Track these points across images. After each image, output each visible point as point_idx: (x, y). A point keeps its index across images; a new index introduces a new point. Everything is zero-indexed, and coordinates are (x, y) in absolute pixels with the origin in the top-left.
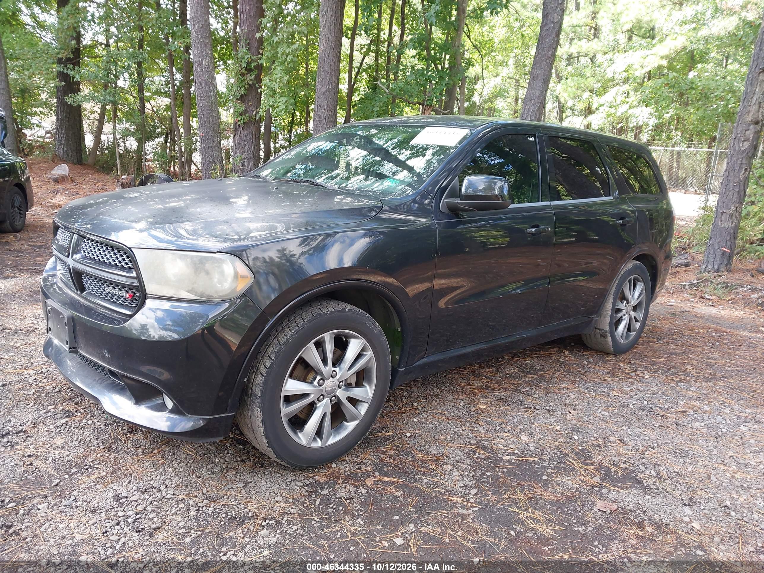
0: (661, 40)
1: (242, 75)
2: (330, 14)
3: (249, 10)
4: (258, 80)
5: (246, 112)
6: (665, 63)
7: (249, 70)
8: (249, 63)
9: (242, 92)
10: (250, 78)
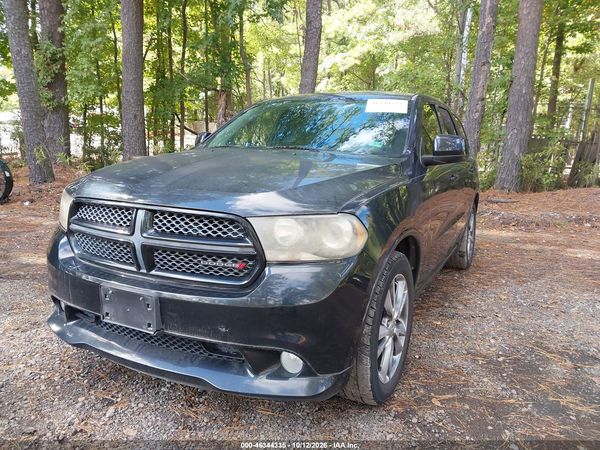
0: (353, 46)
1: (48, 65)
2: (131, 14)
3: (50, 7)
4: (63, 68)
5: (54, 98)
6: (358, 62)
7: (54, 60)
8: (54, 54)
9: (49, 80)
10: (56, 67)
